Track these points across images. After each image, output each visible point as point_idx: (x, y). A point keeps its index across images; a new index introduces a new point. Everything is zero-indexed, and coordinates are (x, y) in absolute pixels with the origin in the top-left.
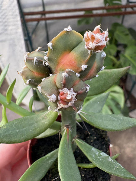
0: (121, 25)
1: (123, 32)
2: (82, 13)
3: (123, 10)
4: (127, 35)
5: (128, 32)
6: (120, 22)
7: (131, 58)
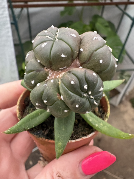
0: (101, 17)
1: (103, 24)
2: (65, 2)
4: (106, 26)
5: (107, 24)
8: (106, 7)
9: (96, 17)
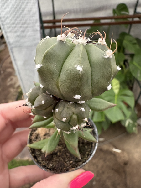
0: (128, 34)
1: (130, 41)
2: (91, 22)
3: (130, 20)
4: (134, 44)
5: (135, 42)
6: (127, 31)
7: (139, 65)
8: (133, 25)
9: (123, 35)
